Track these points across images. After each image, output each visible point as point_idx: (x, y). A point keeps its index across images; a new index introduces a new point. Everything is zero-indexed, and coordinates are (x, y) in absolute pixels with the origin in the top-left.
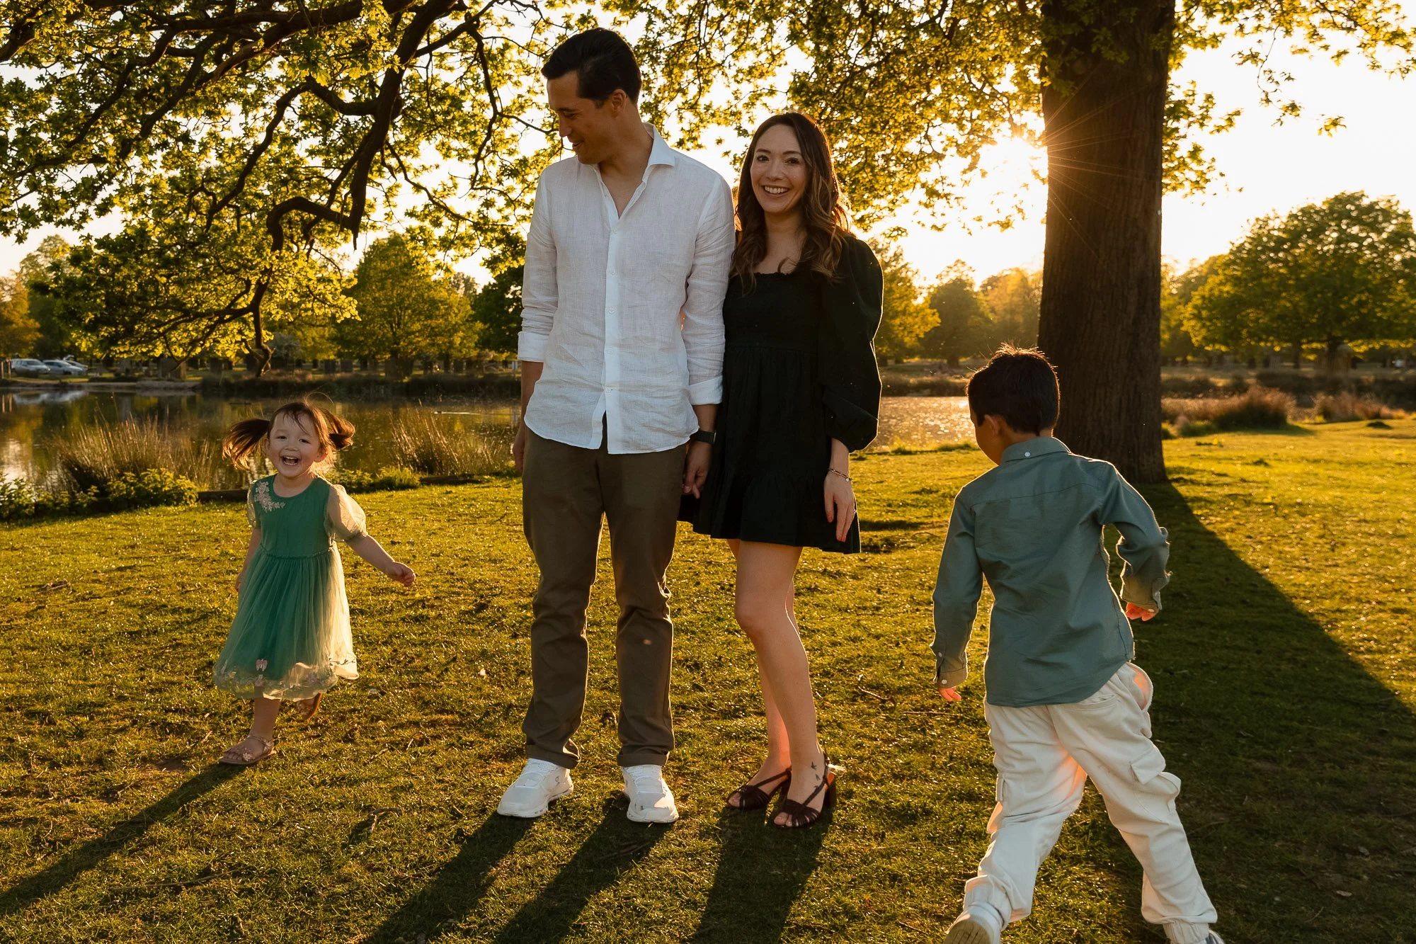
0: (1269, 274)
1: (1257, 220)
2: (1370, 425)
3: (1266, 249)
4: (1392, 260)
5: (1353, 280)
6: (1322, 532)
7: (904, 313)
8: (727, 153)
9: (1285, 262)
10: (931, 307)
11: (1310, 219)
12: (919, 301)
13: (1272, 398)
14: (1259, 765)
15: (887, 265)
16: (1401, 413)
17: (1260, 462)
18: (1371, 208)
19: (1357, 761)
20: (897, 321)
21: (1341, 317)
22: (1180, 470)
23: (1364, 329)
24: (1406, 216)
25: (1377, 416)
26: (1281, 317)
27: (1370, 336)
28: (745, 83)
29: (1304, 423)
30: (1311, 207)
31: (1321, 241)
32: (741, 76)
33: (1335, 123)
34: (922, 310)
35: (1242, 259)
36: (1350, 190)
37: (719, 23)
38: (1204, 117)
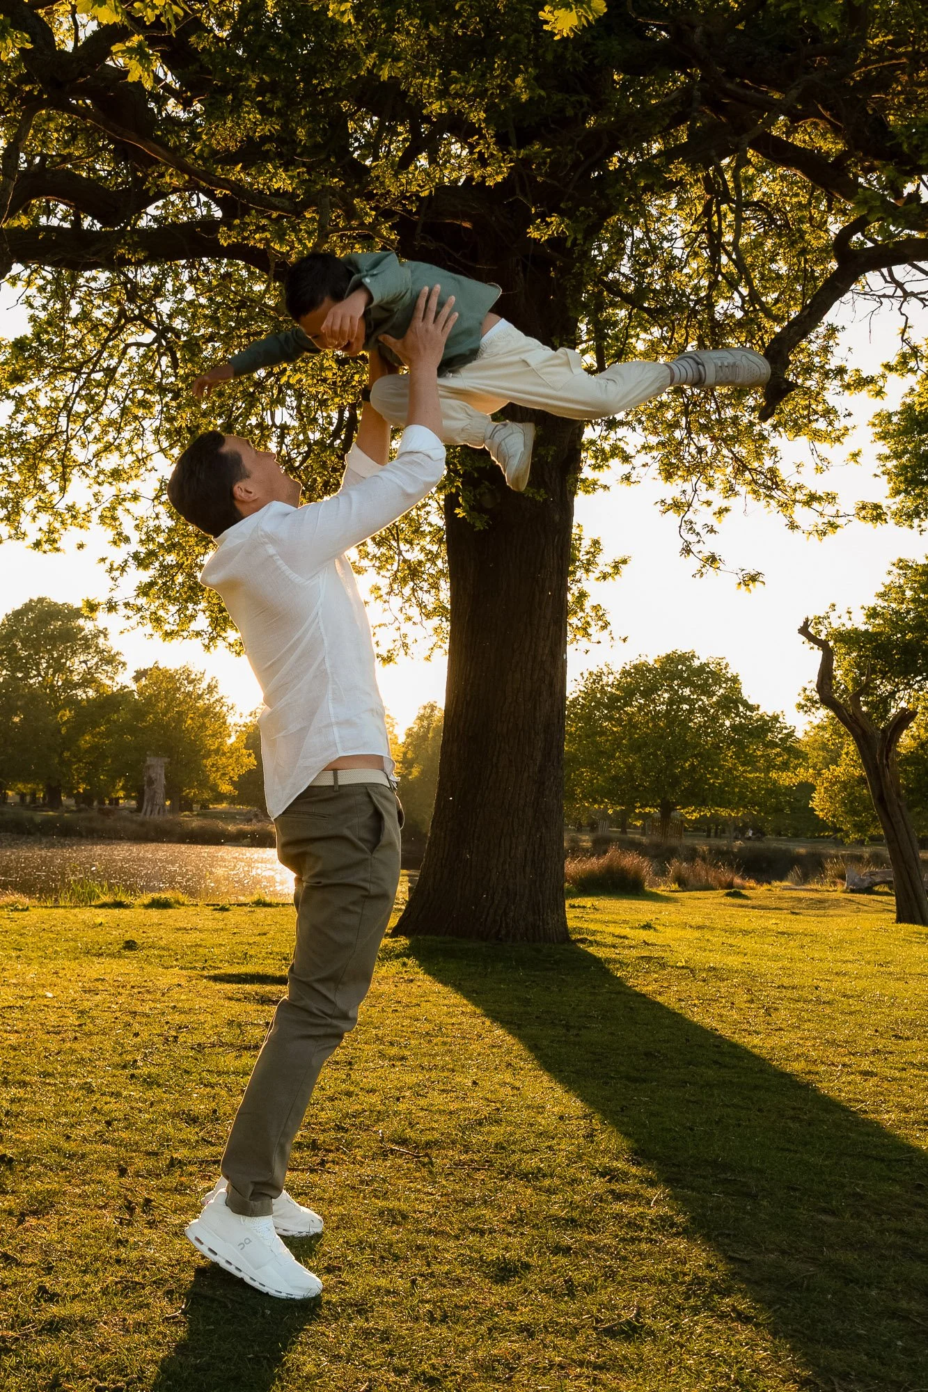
0: (603, 733)
1: (591, 674)
2: (728, 895)
3: (599, 704)
4: (722, 725)
5: (686, 743)
6: (749, 997)
7: (217, 751)
8: (103, 560)
9: (620, 720)
10: (246, 747)
11: (643, 676)
12: (231, 741)
13: (630, 861)
14: (823, 1217)
15: (200, 697)
16: (752, 883)
17: (647, 927)
18: (702, 667)
19: (910, 1214)
20: (209, 762)
21: (676, 781)
22: (579, 931)
23: (697, 796)
24: (735, 680)
25: (730, 885)
26: (615, 779)
27: (703, 803)
28: (106, 485)
29: (661, 890)
30: (643, 665)
31: (653, 701)
32: (102, 477)
33: (753, 578)
34: (238, 749)
35: (575, 714)
36: (683, 648)
37: (84, 420)
38: (589, 563)
